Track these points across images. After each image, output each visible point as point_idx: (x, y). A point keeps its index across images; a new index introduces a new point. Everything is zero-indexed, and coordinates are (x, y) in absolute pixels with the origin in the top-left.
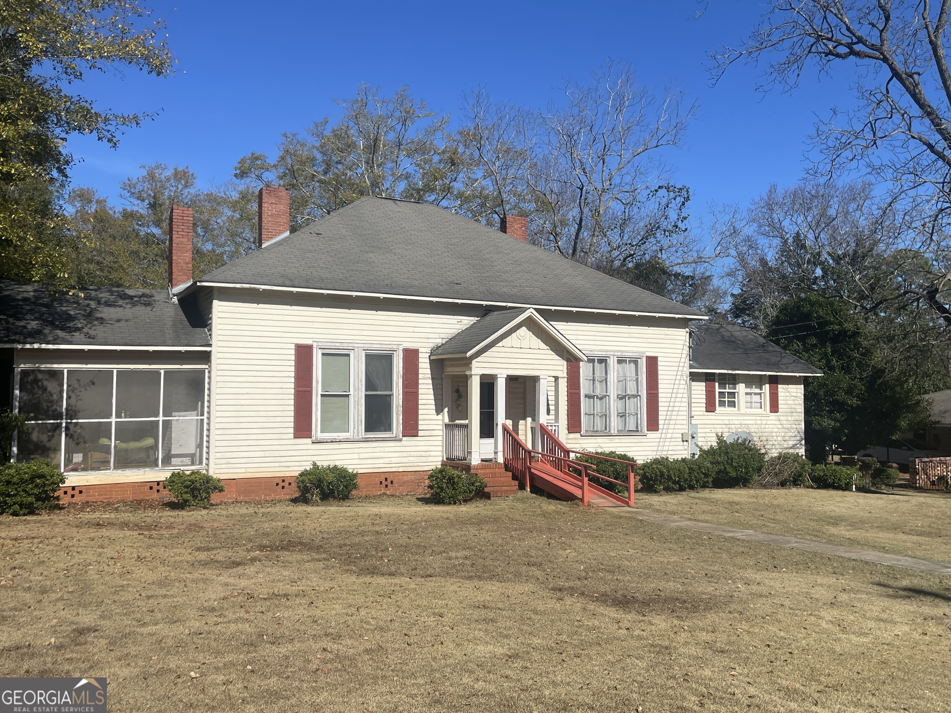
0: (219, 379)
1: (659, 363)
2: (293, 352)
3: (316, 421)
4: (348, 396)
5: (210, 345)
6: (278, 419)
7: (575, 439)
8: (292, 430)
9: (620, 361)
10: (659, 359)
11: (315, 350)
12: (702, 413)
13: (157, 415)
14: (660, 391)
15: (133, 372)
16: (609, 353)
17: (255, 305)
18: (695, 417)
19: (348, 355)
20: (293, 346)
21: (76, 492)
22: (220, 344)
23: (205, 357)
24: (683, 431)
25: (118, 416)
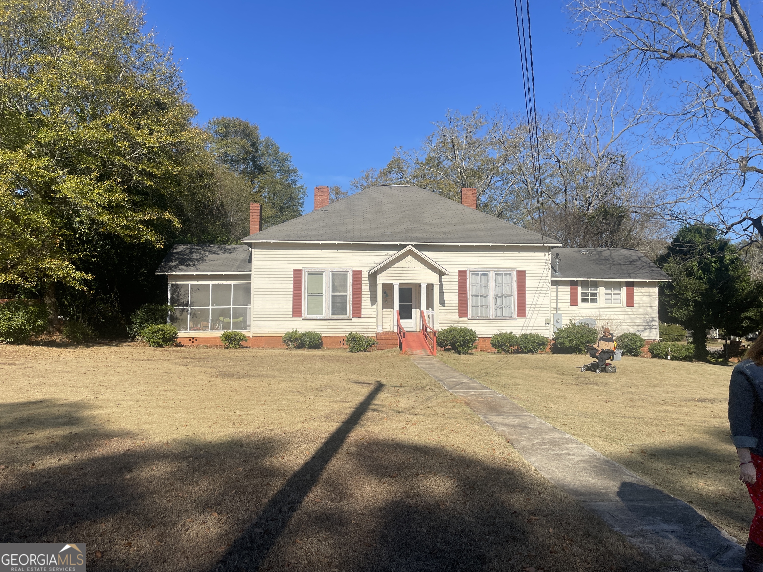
0: (255, 287)
1: (527, 275)
2: (292, 273)
3: (305, 308)
4: (322, 296)
5: (251, 271)
6: (284, 307)
7: (464, 321)
8: (292, 313)
9: (498, 274)
10: (526, 272)
11: (303, 272)
12: (567, 307)
13: (230, 305)
14: (527, 292)
15: (219, 285)
16: (488, 269)
17: (272, 250)
18: (561, 309)
19: (322, 274)
20: (292, 270)
21: (194, 340)
22: (255, 270)
23: (248, 277)
24: (546, 318)
25: (213, 305)
